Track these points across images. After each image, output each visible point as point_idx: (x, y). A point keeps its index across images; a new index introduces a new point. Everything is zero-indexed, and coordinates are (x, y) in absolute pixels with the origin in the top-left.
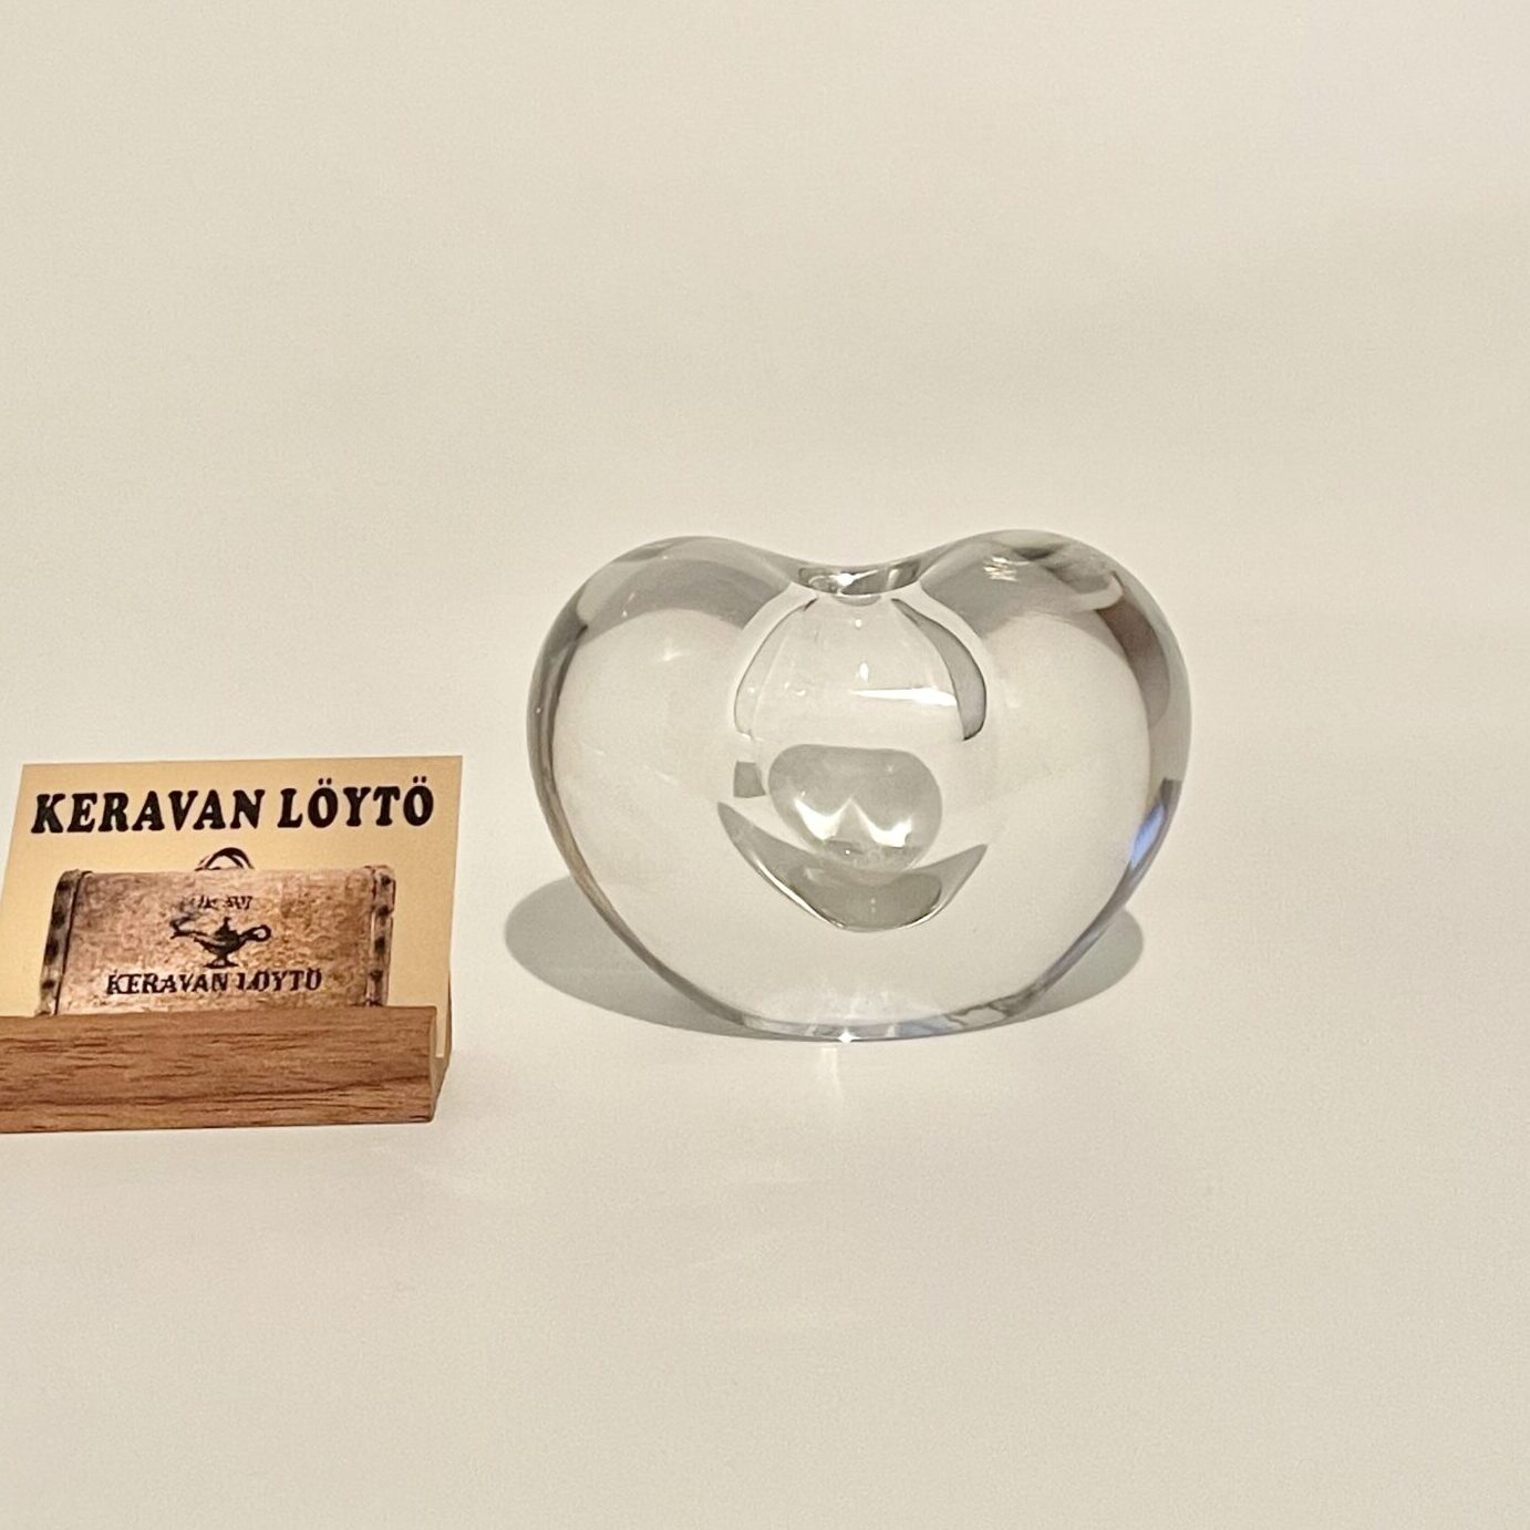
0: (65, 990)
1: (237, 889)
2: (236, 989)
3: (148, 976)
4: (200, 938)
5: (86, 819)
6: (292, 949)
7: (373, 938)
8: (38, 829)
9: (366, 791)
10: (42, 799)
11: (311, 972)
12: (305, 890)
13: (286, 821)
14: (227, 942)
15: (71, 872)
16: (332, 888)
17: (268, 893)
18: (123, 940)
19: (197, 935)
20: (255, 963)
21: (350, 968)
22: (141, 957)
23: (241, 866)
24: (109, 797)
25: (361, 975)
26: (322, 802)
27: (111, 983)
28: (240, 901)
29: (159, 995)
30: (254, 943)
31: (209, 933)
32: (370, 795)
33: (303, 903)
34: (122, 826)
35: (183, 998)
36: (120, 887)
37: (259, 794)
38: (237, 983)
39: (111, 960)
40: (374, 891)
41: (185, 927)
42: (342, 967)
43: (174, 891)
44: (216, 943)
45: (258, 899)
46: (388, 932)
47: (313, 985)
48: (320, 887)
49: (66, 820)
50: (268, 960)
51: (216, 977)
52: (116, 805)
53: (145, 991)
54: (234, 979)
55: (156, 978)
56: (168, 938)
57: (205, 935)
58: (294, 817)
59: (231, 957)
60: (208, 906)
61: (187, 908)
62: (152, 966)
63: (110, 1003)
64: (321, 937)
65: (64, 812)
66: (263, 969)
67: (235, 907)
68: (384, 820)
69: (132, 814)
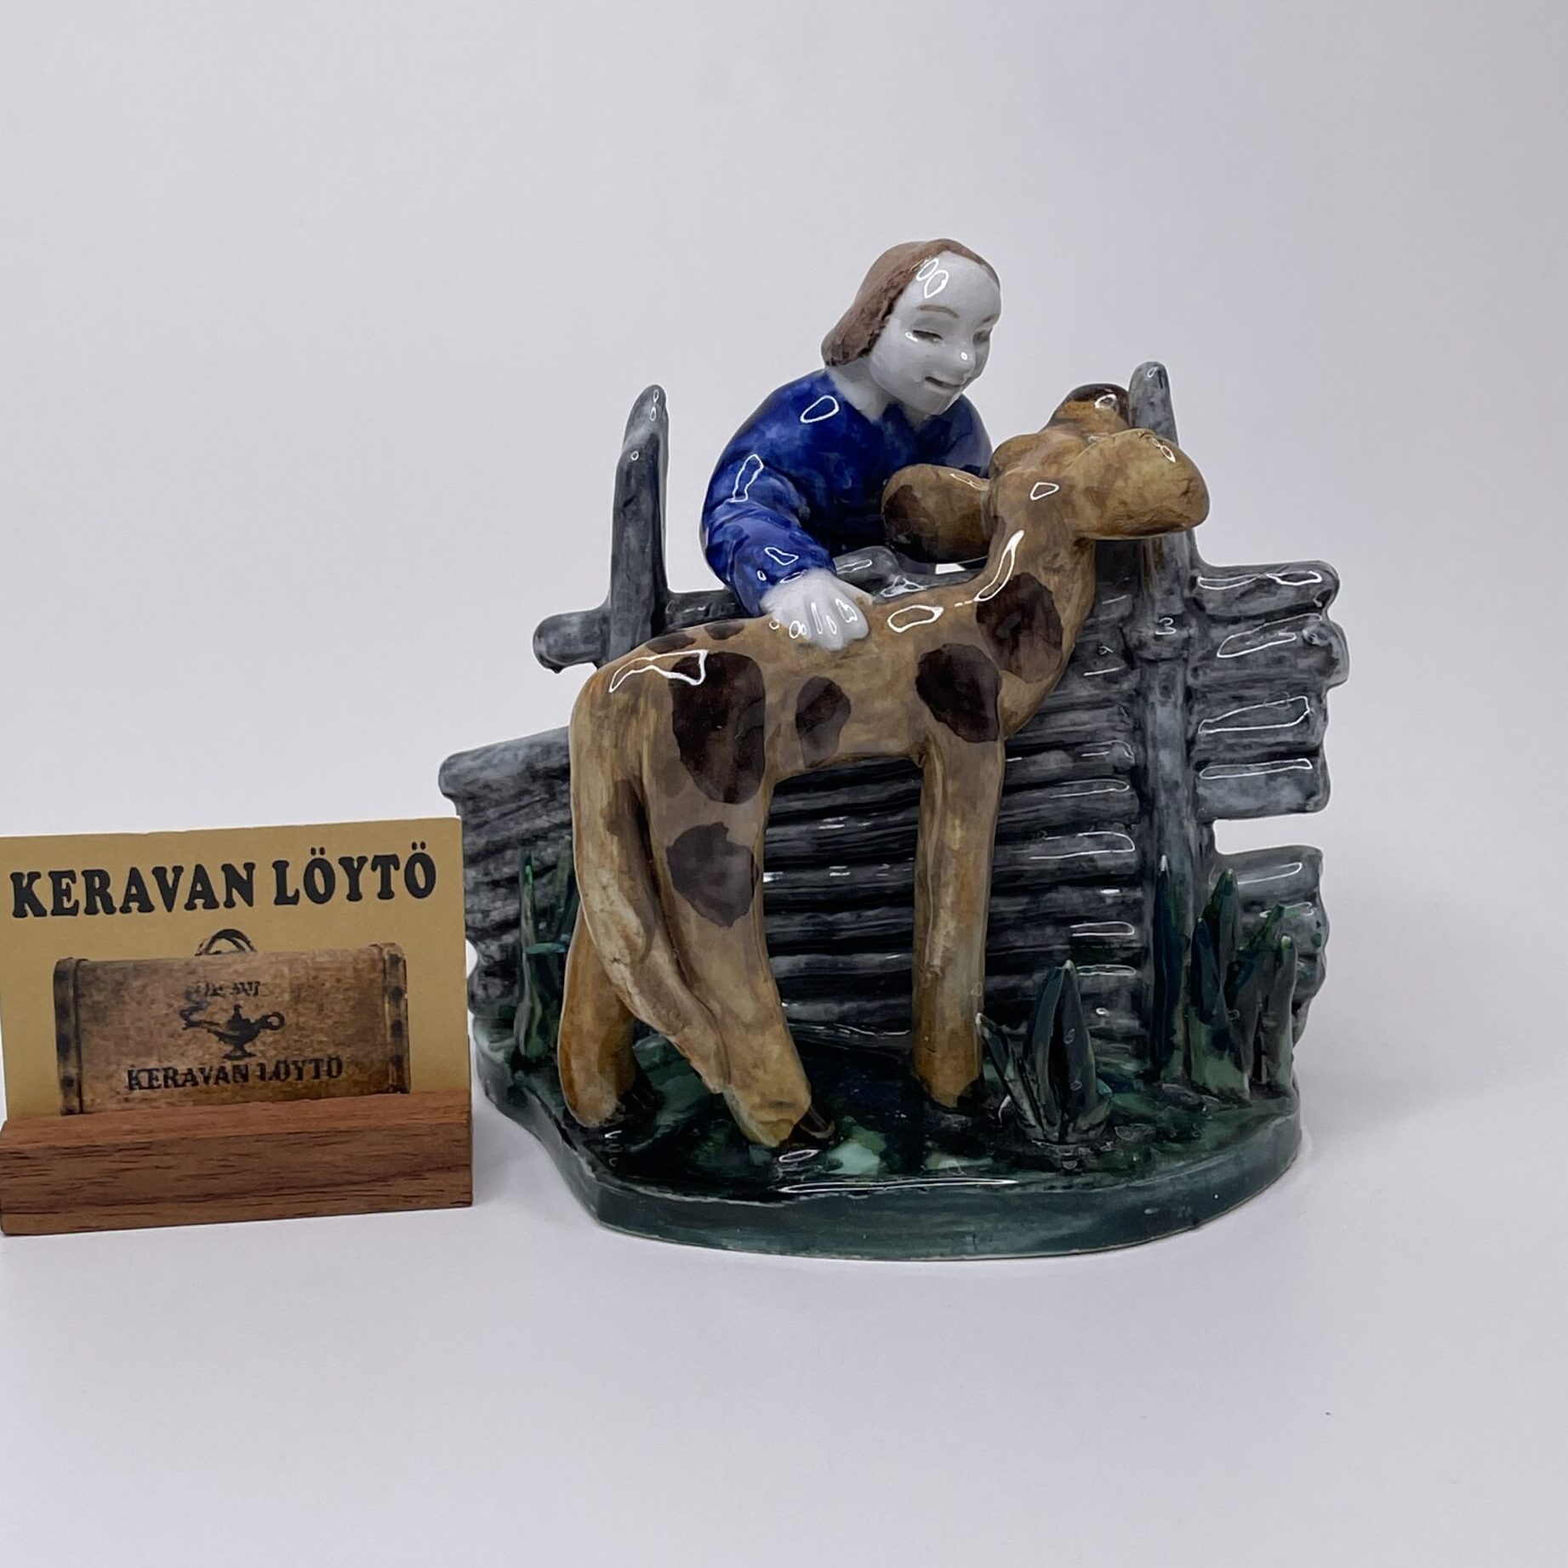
0: (85, 1087)
1: (242, 975)
2: (258, 1081)
3: (166, 1070)
4: (214, 1028)
5: (69, 900)
6: (309, 1036)
7: (388, 1023)
8: (19, 913)
9: (362, 860)
10: (17, 877)
11: (330, 1060)
12: (313, 974)
13: (282, 898)
14: (241, 1032)
15: (64, 961)
16: (340, 970)
17: (275, 977)
18: (132, 1033)
19: (210, 1025)
20: (272, 1053)
21: (369, 1053)
22: (155, 1051)
23: (244, 950)
24: (89, 875)
25: (380, 1061)
26: (318, 874)
27: (130, 1078)
28: (247, 987)
29: (181, 1089)
30: (269, 1031)
31: (221, 1022)
32: (368, 866)
33: (310, 986)
34: (110, 910)
35: (207, 1092)
36: (119, 977)
37: (250, 867)
38: (259, 1073)
39: (126, 1055)
40: (384, 971)
41: (195, 1017)
42: (361, 1054)
43: (177, 979)
44: (231, 1033)
45: (265, 985)
46: (403, 1013)
47: (334, 1074)
48: (326, 969)
49: (48, 903)
50: (285, 1049)
51: (235, 1067)
52: (97, 882)
53: (167, 1086)
54: (254, 1070)
55: (175, 1072)
56: (181, 1031)
57: (218, 1024)
58: (290, 893)
59: (248, 1048)
60: (215, 993)
61: (194, 997)
62: (168, 1058)
63: (134, 1099)
64: (336, 1023)
65: (43, 891)
66: (282, 1058)
67: (243, 994)
68: (386, 893)
69: (117, 892)
